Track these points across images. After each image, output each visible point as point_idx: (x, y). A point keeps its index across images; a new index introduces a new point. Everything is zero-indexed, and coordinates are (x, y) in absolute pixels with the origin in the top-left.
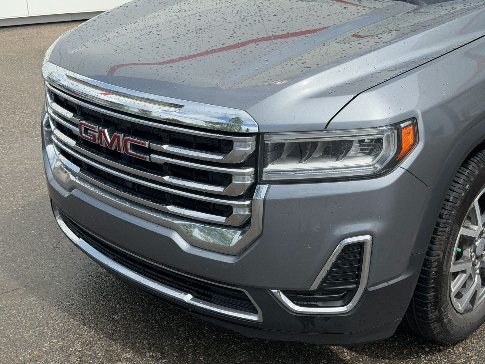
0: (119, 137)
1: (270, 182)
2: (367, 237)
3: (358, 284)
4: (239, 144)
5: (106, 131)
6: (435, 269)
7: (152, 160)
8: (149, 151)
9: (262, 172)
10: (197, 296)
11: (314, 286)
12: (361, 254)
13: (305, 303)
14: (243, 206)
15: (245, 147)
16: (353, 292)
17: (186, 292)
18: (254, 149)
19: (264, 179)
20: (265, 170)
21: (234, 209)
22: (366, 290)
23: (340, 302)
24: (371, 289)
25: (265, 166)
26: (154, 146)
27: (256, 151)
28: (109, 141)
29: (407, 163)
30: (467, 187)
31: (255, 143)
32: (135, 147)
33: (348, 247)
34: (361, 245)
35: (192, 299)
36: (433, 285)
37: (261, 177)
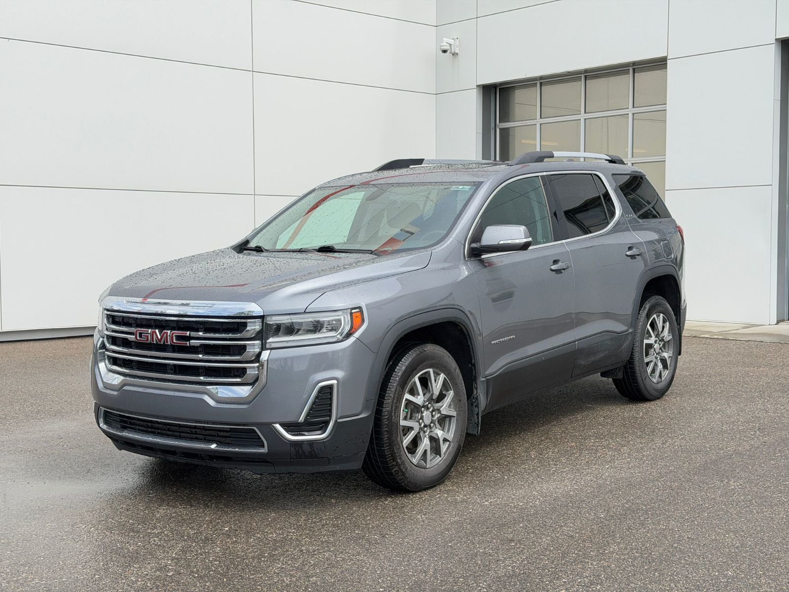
0: (167, 333)
1: (271, 349)
2: (335, 382)
3: (330, 416)
4: (251, 324)
5: (157, 331)
6: (386, 417)
7: (192, 344)
8: (189, 338)
9: (266, 343)
10: (219, 443)
11: (302, 419)
12: (331, 394)
13: (296, 433)
14: (254, 367)
15: (255, 326)
16: (327, 423)
17: (211, 441)
18: (261, 328)
19: (267, 347)
20: (268, 341)
21: (248, 370)
22: (336, 421)
23: (319, 432)
24: (339, 421)
25: (268, 339)
26: (193, 334)
27: (262, 329)
28: (159, 337)
29: (357, 334)
30: (403, 368)
31: (261, 323)
32: (178, 338)
33: (323, 388)
34: (330, 387)
35: (217, 447)
36: (387, 429)
37: (265, 346)
